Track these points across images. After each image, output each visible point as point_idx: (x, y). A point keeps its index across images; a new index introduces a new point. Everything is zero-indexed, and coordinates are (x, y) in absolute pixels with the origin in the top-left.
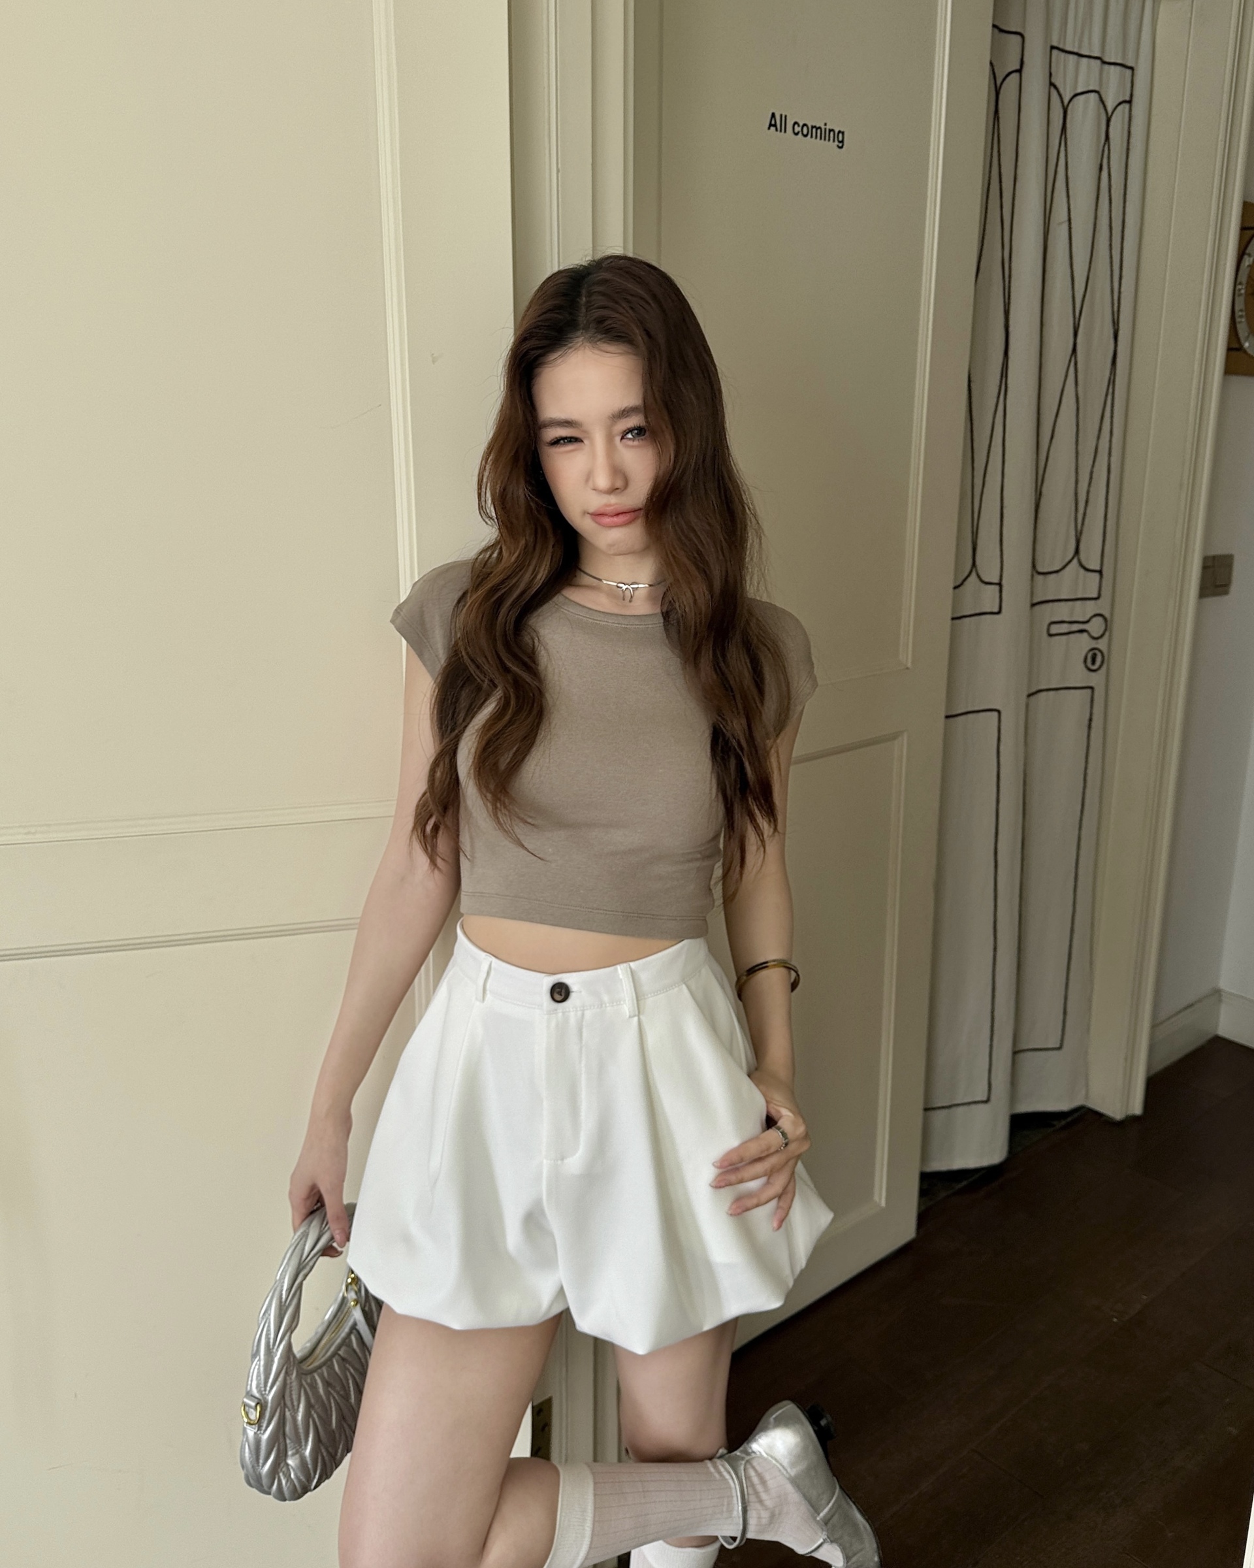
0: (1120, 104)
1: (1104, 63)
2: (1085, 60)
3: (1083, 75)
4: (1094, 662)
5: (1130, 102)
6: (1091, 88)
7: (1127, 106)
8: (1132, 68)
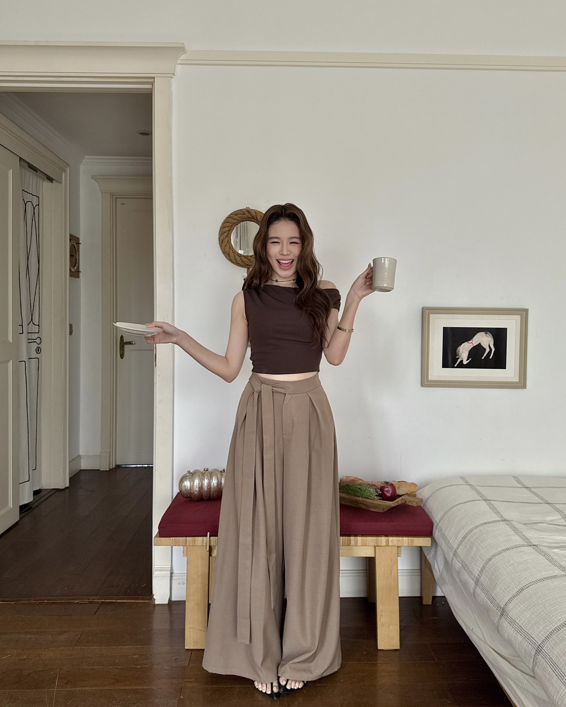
0: (37, 205)
1: (33, 195)
2: (28, 194)
3: (28, 197)
4: (38, 351)
5: (39, 205)
6: (30, 201)
7: (38, 206)
8: (39, 197)
